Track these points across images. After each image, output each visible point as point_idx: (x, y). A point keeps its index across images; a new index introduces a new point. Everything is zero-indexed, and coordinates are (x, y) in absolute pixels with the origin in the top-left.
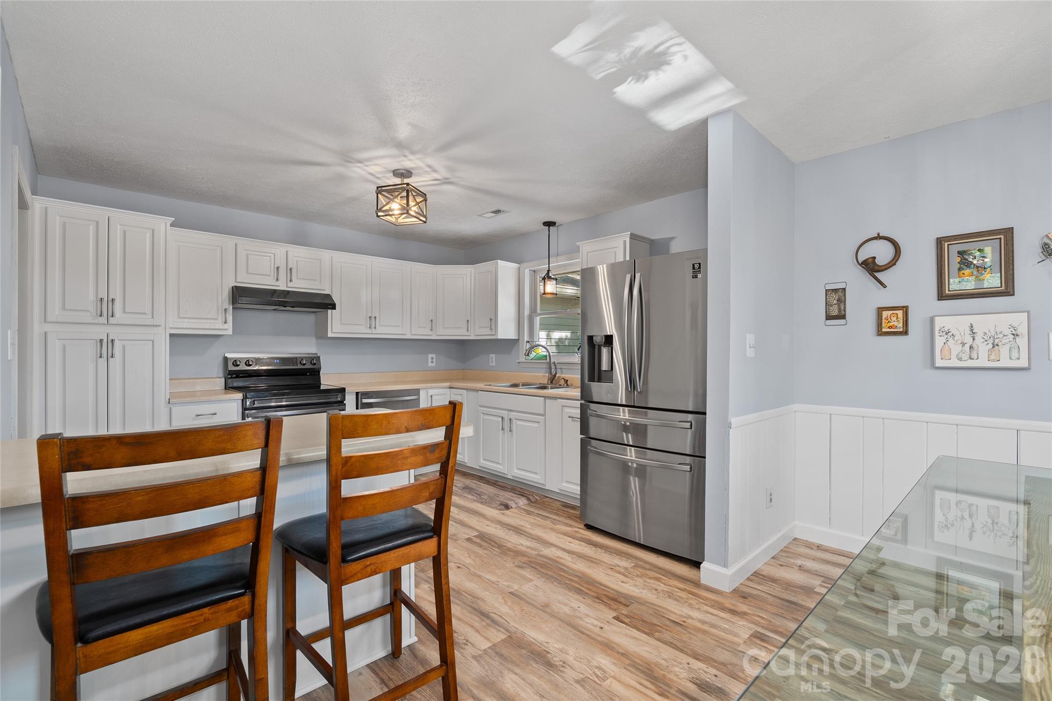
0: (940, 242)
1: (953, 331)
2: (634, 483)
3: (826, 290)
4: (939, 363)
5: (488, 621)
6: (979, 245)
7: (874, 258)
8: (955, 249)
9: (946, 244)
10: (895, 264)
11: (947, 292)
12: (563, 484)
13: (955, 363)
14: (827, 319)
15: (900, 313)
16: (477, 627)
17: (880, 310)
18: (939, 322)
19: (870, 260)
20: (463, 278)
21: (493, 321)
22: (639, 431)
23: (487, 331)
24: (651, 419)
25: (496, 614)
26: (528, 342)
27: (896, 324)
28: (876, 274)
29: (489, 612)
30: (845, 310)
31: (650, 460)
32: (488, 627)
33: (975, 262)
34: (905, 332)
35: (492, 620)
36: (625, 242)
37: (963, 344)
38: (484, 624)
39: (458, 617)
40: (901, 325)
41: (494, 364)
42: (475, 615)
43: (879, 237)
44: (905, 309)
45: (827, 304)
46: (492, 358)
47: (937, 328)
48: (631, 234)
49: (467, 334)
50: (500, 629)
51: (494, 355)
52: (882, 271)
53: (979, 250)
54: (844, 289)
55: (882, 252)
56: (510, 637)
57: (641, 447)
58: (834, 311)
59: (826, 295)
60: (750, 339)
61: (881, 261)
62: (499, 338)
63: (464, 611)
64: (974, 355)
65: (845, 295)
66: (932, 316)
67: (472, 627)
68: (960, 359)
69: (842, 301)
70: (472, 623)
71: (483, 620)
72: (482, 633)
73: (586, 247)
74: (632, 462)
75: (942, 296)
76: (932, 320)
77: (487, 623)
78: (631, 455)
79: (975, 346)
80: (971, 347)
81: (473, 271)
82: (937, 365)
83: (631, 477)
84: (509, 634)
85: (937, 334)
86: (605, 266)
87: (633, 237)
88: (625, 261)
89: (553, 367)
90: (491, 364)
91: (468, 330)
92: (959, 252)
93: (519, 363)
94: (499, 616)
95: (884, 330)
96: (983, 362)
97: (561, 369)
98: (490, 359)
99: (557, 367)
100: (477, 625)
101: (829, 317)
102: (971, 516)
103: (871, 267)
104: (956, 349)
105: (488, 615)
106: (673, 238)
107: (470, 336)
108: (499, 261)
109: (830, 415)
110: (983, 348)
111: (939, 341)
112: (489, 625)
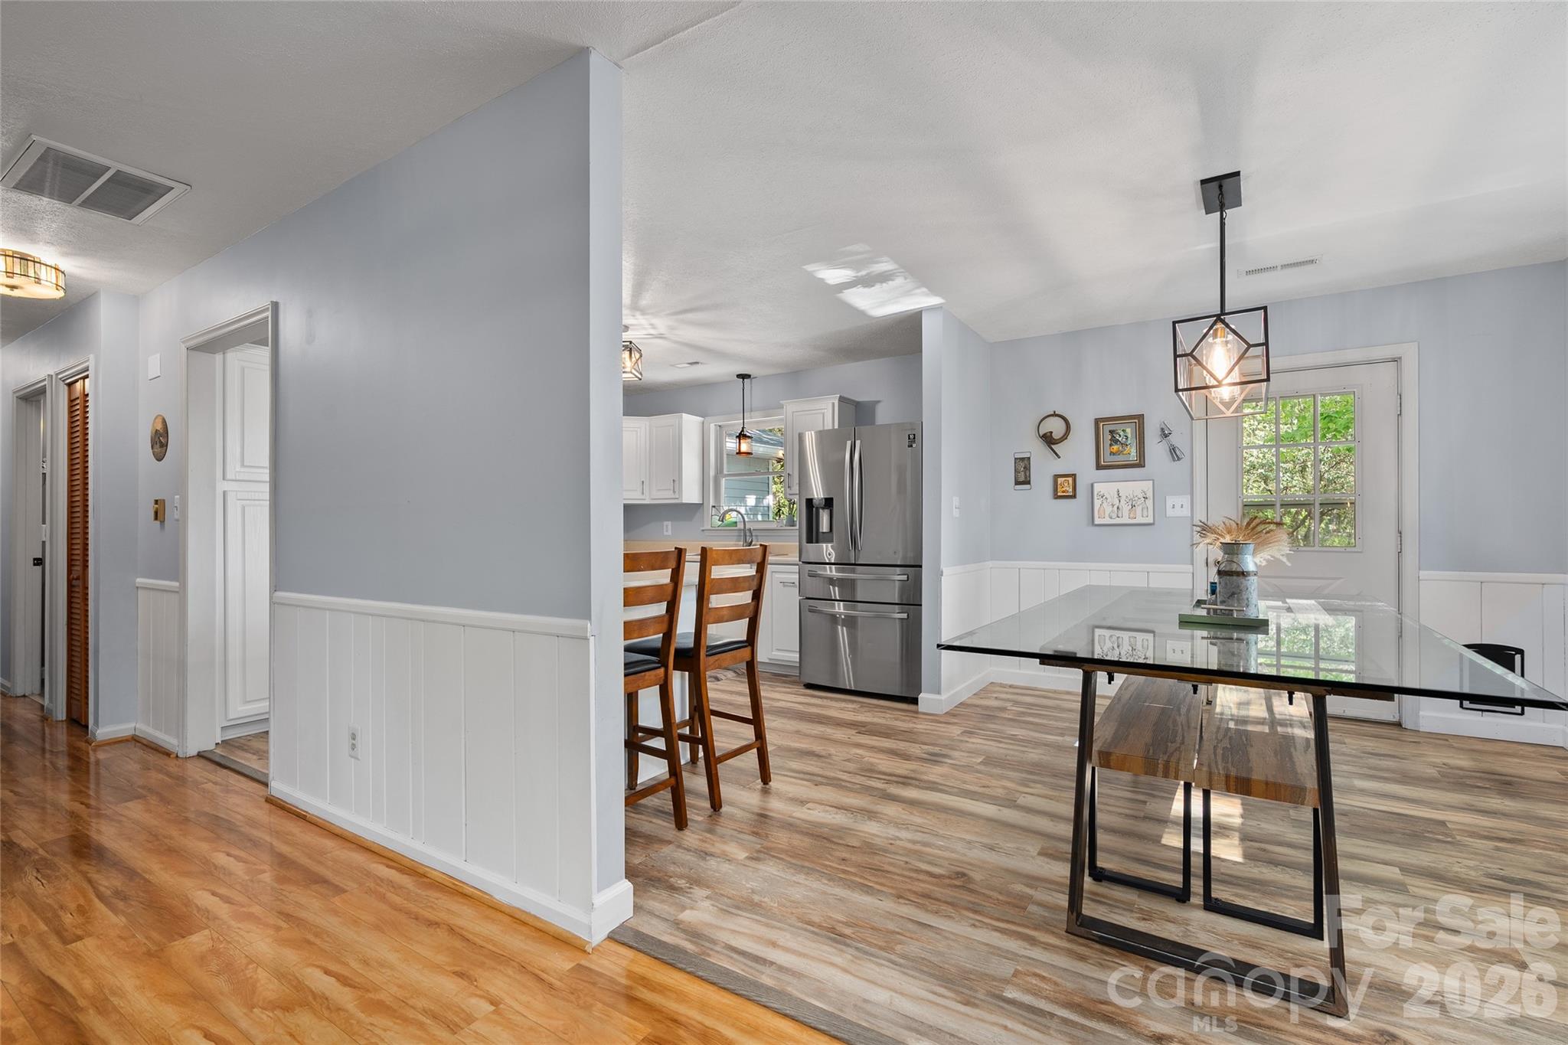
0: (1097, 421)
1: (1106, 495)
2: (842, 632)
3: (1015, 459)
4: (1097, 521)
6: (1123, 427)
7: (1051, 432)
8: (1108, 428)
9: (1101, 424)
10: (1066, 438)
11: (1102, 463)
12: (774, 653)
13: (1107, 521)
14: (1016, 484)
15: (1070, 480)
17: (1056, 477)
18: (1097, 487)
19: (1049, 434)
20: (637, 431)
21: (677, 482)
22: (848, 586)
23: (670, 494)
24: (859, 574)
26: (714, 507)
27: (1068, 489)
28: (1053, 446)
30: (1030, 477)
31: (860, 612)
33: (1120, 439)
34: (1074, 496)
36: (833, 404)
37: (1113, 505)
40: (1071, 490)
41: (670, 533)
43: (1055, 415)
44: (1074, 476)
45: (1016, 471)
46: (667, 526)
47: (1095, 493)
48: (840, 397)
49: (643, 497)
51: (670, 522)
52: (1057, 443)
53: (1123, 430)
54: (1029, 458)
55: (1056, 427)
57: (850, 601)
58: (1022, 479)
59: (1015, 463)
60: (956, 501)
61: (1056, 436)
62: (684, 502)
64: (1120, 515)
65: (1030, 464)
66: (1092, 482)
68: (1111, 518)
69: (1027, 468)
73: (791, 407)
74: (840, 614)
75: (1099, 467)
76: (1092, 485)
78: (840, 608)
79: (1120, 507)
80: (1118, 508)
81: (648, 423)
82: (1096, 523)
83: (839, 627)
85: (1095, 497)
86: (813, 433)
87: (842, 400)
88: (833, 429)
89: (748, 534)
90: (665, 533)
91: (643, 493)
92: (1110, 432)
93: (703, 530)
95: (1059, 494)
96: (1125, 520)
97: (756, 536)
98: (665, 527)
99: (753, 534)
101: (1017, 483)
102: (1118, 647)
103: (1049, 440)
104: (1108, 509)
106: (879, 402)
107: (644, 499)
108: (684, 414)
109: (1019, 569)
110: (1126, 508)
111: (1097, 503)
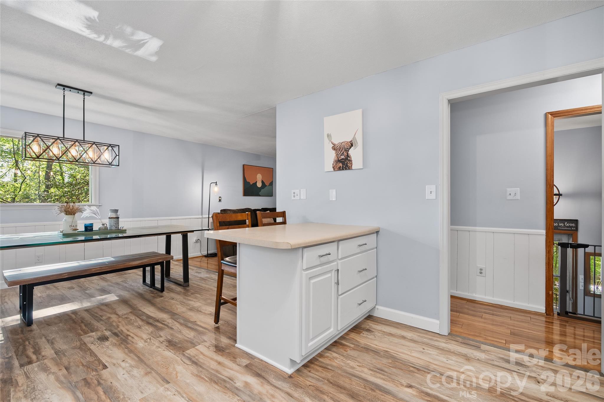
5: (194, 359)
16: (202, 355)
25: (187, 364)
29: (191, 365)
32: (195, 356)
35: (191, 360)
38: (196, 357)
39: (212, 360)
42: (202, 363)
50: (188, 355)
56: (183, 351)
63: (208, 365)
67: (204, 355)
70: (204, 357)
71: (197, 359)
72: (199, 352)
77: (195, 358)
84: (184, 353)
94: (185, 363)
100: (201, 356)
105: (192, 363)
112: (194, 357)
